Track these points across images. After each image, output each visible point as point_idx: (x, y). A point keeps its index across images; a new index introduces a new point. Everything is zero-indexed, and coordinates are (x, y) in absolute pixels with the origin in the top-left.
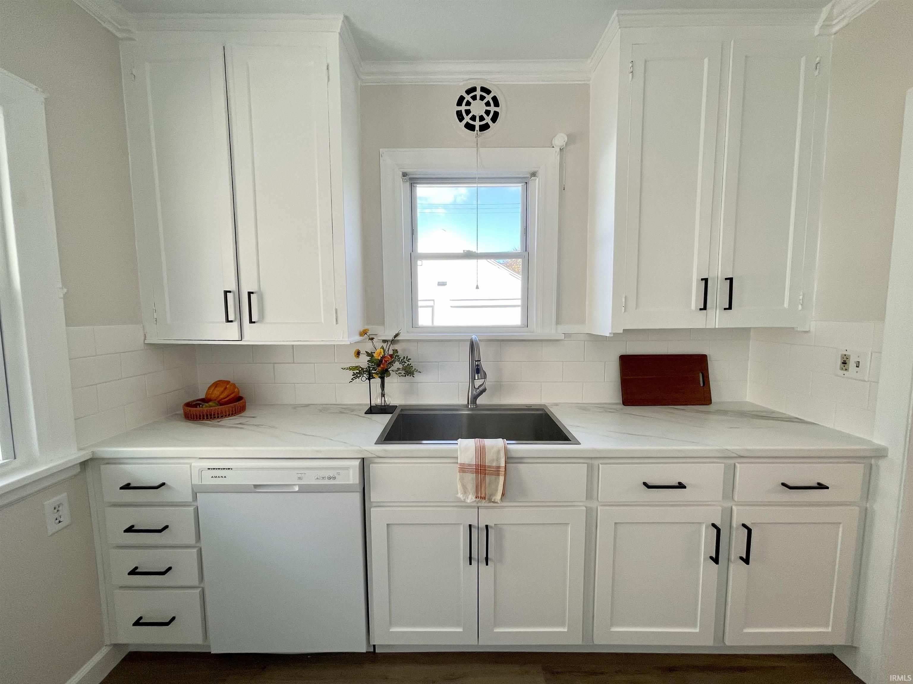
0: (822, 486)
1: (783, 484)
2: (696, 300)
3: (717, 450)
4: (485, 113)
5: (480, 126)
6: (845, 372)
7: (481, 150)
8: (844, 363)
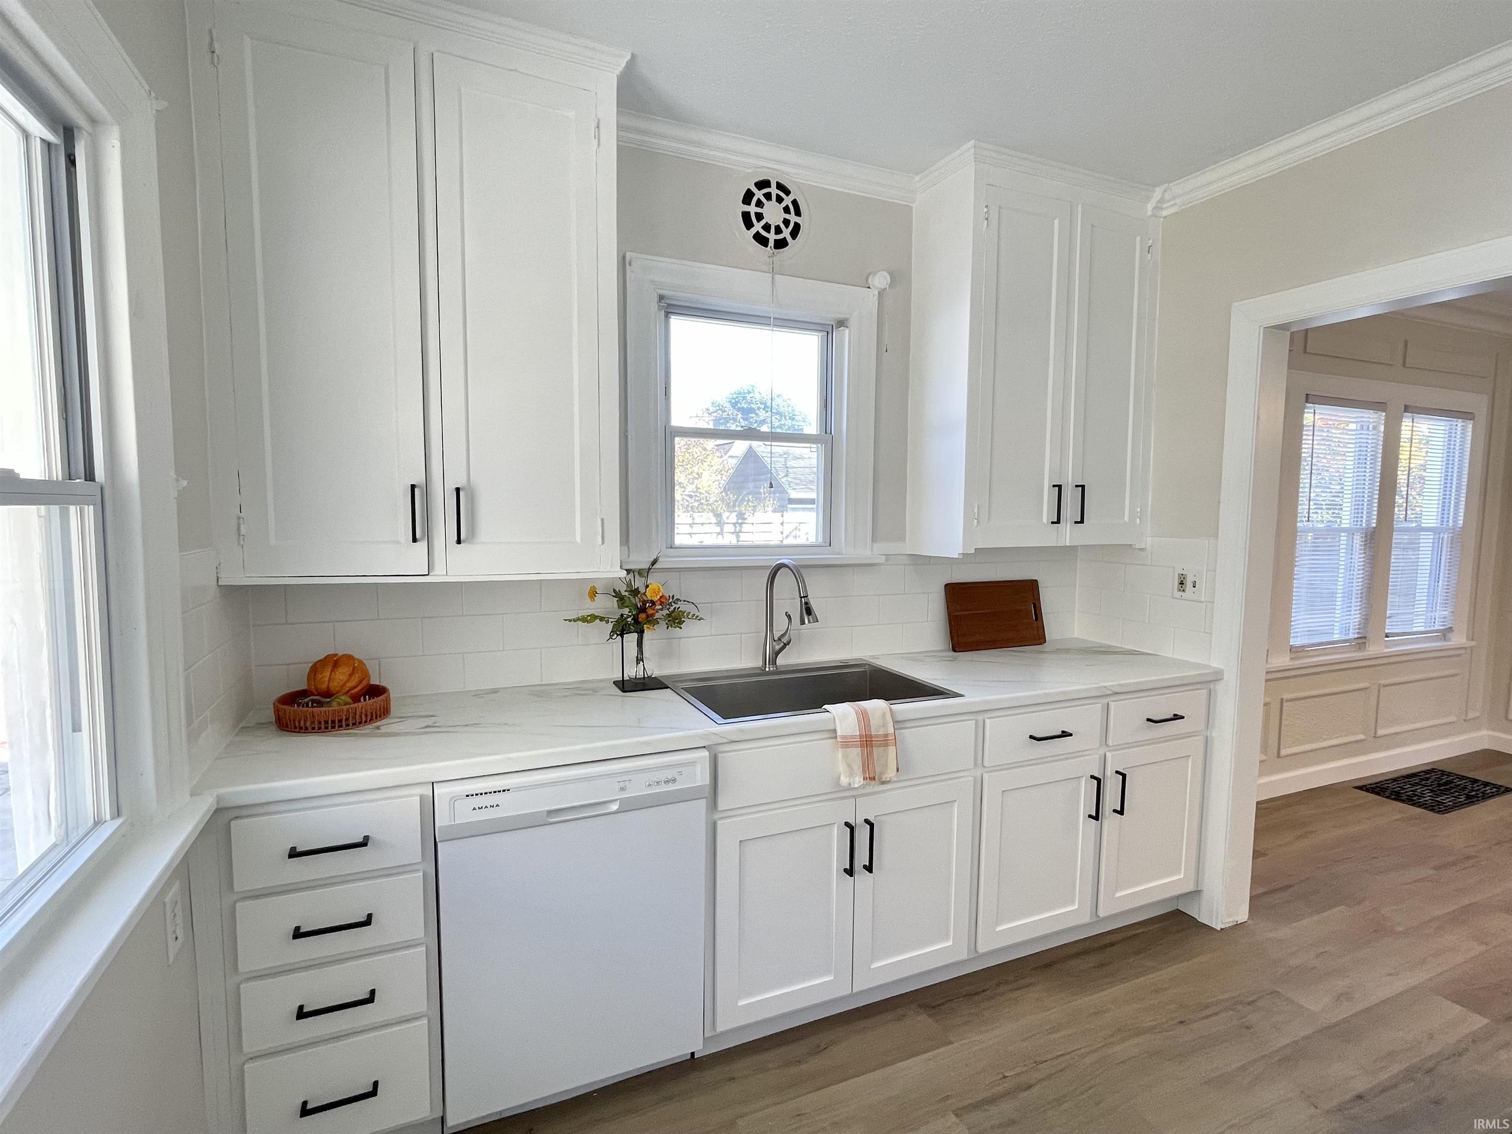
0: (1178, 717)
1: (1148, 720)
2: (1047, 512)
3: (1096, 688)
4: (783, 222)
5: (776, 241)
6: (1182, 593)
7: (777, 277)
8: (1181, 583)
